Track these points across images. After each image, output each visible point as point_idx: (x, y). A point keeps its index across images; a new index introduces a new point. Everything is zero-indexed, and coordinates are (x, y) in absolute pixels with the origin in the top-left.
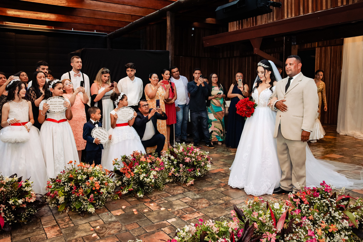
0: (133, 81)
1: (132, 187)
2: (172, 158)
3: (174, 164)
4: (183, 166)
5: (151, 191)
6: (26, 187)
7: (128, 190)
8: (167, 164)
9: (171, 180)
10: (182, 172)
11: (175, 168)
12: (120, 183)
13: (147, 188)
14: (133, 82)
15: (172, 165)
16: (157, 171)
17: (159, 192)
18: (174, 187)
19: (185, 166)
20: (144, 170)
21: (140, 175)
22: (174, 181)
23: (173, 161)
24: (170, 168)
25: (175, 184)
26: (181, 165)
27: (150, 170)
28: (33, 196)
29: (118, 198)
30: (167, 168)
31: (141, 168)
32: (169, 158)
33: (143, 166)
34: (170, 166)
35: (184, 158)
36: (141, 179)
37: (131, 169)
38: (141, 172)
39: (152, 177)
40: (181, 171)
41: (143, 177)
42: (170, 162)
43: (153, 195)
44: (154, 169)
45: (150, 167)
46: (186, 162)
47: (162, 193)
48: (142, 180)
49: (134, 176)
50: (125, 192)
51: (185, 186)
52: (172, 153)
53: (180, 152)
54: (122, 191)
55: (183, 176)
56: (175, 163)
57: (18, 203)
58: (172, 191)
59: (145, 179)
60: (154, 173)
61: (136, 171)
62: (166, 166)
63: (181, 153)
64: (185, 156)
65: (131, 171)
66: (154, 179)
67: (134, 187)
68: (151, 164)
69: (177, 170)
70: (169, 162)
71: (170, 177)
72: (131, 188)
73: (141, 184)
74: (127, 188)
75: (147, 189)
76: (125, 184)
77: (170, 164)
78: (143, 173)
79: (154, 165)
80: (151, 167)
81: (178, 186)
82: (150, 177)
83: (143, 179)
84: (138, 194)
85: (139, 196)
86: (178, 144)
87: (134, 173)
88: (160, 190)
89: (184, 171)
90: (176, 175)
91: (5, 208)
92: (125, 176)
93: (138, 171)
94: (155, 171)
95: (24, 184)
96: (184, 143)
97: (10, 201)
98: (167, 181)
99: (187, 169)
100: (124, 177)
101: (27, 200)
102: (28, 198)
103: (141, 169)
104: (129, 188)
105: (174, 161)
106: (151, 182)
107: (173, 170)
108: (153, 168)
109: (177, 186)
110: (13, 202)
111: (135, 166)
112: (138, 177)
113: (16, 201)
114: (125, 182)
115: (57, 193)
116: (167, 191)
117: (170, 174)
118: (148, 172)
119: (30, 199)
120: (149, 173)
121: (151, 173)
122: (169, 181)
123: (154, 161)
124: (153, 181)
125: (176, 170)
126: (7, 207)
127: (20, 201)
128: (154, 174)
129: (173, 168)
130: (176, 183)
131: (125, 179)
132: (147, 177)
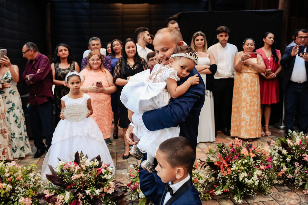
0: (225, 48)
1: (228, 187)
2: (284, 152)
3: (286, 161)
4: (300, 165)
5: (253, 195)
6: (106, 175)
7: (222, 190)
8: (276, 160)
9: (281, 182)
10: (298, 173)
11: (287, 167)
12: (213, 178)
13: (248, 190)
14: (224, 50)
15: (283, 162)
16: (263, 170)
17: (264, 197)
18: (285, 191)
19: (302, 165)
20: (246, 168)
21: (239, 174)
22: (284, 183)
23: (284, 157)
24: (280, 165)
25: (286, 188)
26: (297, 164)
27: (252, 167)
28: (111, 187)
29: (209, 198)
30: (276, 165)
31: (241, 164)
32: (280, 152)
33: (244, 162)
34: (281, 163)
35: (302, 155)
36: (241, 179)
37: (228, 163)
38: (240, 169)
39: (255, 178)
40: (296, 172)
41: (243, 177)
42: (281, 158)
43: (256, 201)
44: (259, 166)
45: (253, 163)
46: (304, 161)
47: (267, 199)
48: (242, 181)
49: (232, 174)
50: (218, 192)
51: (302, 194)
52: (285, 145)
53: (296, 145)
54: (215, 191)
55: (298, 180)
56: (288, 159)
57: (96, 194)
58: (281, 199)
59: (246, 180)
60: (258, 172)
61: (234, 168)
62: (275, 162)
63: (297, 147)
64: (304, 153)
65: (228, 167)
66: (258, 181)
67: (231, 187)
68: (255, 159)
69: (290, 170)
70: (279, 158)
71: (279, 178)
72: (226, 189)
73: (240, 185)
74: (221, 187)
75: (248, 192)
76: (220, 181)
77: (281, 160)
78: (243, 171)
79: (259, 162)
80: (255, 163)
81: (291, 191)
82: (253, 178)
83: (243, 179)
84: (235, 198)
85: (236, 202)
86: (292, 132)
87: (232, 170)
88: (265, 195)
89: (300, 172)
90: (288, 177)
91: (83, 196)
92: (220, 172)
93: (237, 168)
94: (260, 169)
95: (103, 171)
96: (302, 133)
97: (87, 190)
98: (276, 182)
99: (305, 170)
100: (218, 173)
101: (105, 191)
102: (106, 189)
103: (241, 166)
104: (224, 188)
105: (287, 157)
106: (253, 184)
107: (285, 169)
108: (257, 165)
109: (288, 191)
110: (90, 192)
111: (234, 160)
112: (236, 175)
113: (94, 191)
114: (219, 179)
115: (137, 185)
116: (274, 197)
117: (280, 174)
118: (250, 170)
119: (108, 189)
120: (251, 172)
121: (255, 173)
122: (278, 183)
123: (259, 155)
124: (257, 183)
125: (288, 170)
126: (85, 197)
127: (98, 192)
128: (259, 174)
129: (285, 167)
130: (288, 186)
131: (219, 175)
132: (249, 178)
